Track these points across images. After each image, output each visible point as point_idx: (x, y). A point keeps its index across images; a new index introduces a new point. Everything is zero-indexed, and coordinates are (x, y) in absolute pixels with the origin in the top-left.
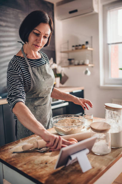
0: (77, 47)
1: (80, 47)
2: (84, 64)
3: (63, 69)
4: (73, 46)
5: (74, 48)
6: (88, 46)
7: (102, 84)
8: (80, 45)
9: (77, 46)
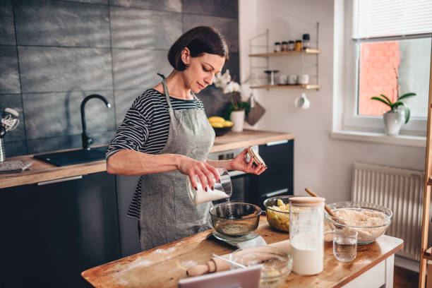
0: (285, 46)
1: (291, 46)
2: (297, 84)
3: (255, 92)
4: (277, 44)
5: (278, 48)
6: (308, 44)
7: (336, 128)
8: (291, 42)
9: (284, 43)
